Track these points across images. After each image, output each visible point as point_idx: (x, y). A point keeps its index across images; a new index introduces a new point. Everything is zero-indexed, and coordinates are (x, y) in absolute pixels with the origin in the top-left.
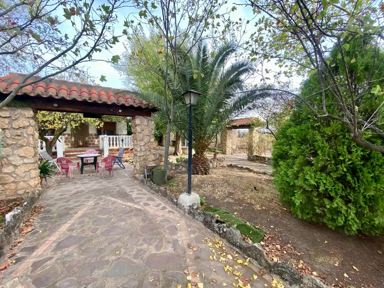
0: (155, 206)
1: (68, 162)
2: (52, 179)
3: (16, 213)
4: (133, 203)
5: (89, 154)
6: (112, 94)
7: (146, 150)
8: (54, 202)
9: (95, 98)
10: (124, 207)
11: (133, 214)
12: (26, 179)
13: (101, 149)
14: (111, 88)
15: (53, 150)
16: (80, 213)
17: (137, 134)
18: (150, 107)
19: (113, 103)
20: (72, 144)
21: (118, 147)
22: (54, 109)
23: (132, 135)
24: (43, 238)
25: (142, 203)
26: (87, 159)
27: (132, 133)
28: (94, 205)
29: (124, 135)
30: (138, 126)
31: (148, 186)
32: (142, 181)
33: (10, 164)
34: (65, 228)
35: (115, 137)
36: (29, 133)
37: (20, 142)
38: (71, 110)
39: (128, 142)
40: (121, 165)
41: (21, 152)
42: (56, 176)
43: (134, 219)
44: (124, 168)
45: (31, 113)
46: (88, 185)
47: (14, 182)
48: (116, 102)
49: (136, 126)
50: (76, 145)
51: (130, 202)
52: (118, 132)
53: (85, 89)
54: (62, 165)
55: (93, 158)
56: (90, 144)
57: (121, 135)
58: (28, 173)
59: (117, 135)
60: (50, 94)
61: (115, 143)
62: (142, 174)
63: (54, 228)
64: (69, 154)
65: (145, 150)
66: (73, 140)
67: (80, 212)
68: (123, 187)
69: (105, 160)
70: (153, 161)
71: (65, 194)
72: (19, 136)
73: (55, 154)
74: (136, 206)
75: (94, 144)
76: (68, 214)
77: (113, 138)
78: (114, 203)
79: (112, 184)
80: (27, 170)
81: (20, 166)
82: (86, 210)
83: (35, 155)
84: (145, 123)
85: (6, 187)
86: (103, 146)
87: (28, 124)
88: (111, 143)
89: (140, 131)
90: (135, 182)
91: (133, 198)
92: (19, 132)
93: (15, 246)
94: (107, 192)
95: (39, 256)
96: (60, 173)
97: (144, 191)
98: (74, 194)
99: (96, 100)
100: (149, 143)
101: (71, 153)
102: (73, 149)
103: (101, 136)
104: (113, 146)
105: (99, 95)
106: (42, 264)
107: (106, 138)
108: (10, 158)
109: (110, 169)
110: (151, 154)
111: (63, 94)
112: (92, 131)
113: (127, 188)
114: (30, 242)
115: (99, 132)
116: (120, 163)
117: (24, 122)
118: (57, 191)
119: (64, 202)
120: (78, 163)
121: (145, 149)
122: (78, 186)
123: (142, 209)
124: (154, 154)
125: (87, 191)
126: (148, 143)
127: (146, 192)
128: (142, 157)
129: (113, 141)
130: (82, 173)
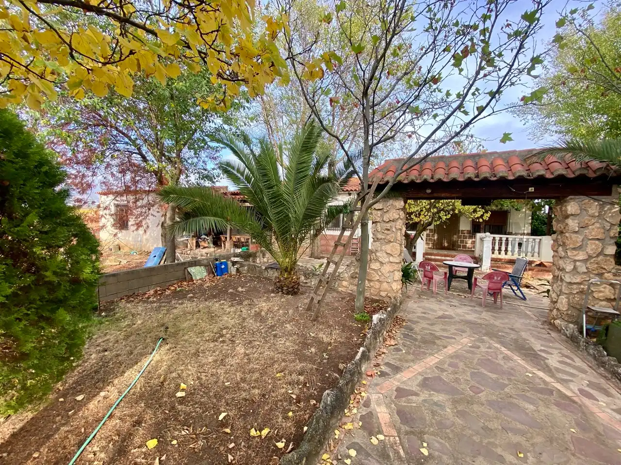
0: (613, 410)
1: (434, 268)
2: (413, 288)
3: (382, 317)
4: (551, 377)
5: (461, 262)
6: (516, 160)
7: (588, 272)
8: (416, 319)
9: (485, 172)
10: (530, 375)
11: (552, 398)
12: (390, 281)
13: (477, 255)
14: (514, 151)
15: (413, 250)
16: (450, 350)
17: (567, 235)
18: (612, 174)
19: (519, 176)
20: (433, 244)
21: (509, 256)
22: (426, 196)
23: (554, 236)
24: (407, 361)
25: (574, 387)
26: (456, 268)
27: (554, 232)
28: (470, 347)
29: (524, 234)
30: (571, 217)
31: (589, 354)
32: (572, 340)
33: (377, 260)
34: (432, 360)
35: (504, 237)
36: (398, 227)
37: (388, 237)
38: (448, 195)
39: (533, 249)
40: (518, 292)
41: (388, 248)
42: (415, 285)
43: (555, 411)
44: (525, 299)
45: (402, 203)
46: (459, 311)
47: (378, 281)
48: (524, 174)
49: (567, 217)
50: (439, 246)
51: (544, 372)
52: (512, 228)
53: (470, 162)
54: (425, 271)
55: (467, 270)
56: (459, 246)
57: (516, 234)
58: (392, 274)
59: (510, 234)
60: (425, 177)
61: (503, 248)
62: (571, 322)
63: (418, 354)
64: (429, 257)
65: (586, 271)
66: (436, 238)
67: (449, 348)
68: (524, 335)
69: (489, 277)
70: (609, 300)
71: (429, 314)
72: (389, 230)
73: (414, 255)
74: (558, 386)
75: (465, 247)
76: (434, 343)
77: (501, 239)
78: (507, 358)
79: (500, 321)
80: (391, 270)
81: (385, 264)
82: (460, 349)
83: (400, 255)
84: (591, 212)
85: (371, 284)
86: (482, 251)
87: (398, 216)
88: (497, 247)
89: (577, 229)
90: (554, 334)
91: (552, 367)
92: (388, 226)
93: (380, 355)
94: (492, 333)
95: (404, 382)
96: (420, 282)
97: (578, 362)
98: (440, 317)
99: (488, 175)
100: (601, 257)
101: (433, 257)
102: (435, 252)
103: (479, 235)
104: (500, 253)
105: (492, 168)
106: (407, 396)
107: (487, 239)
108: (378, 254)
109: (495, 293)
110: (602, 283)
111: (440, 175)
112: (465, 226)
113: (532, 340)
114: (394, 359)
115: (476, 228)
116: (515, 288)
117: (394, 214)
118: (419, 305)
119: (428, 324)
120: (446, 273)
121: (587, 268)
122: (444, 307)
123: (575, 399)
124: (612, 285)
125: (457, 319)
126: (598, 256)
127: (585, 366)
128: (575, 286)
129: (500, 244)
130: (448, 290)
